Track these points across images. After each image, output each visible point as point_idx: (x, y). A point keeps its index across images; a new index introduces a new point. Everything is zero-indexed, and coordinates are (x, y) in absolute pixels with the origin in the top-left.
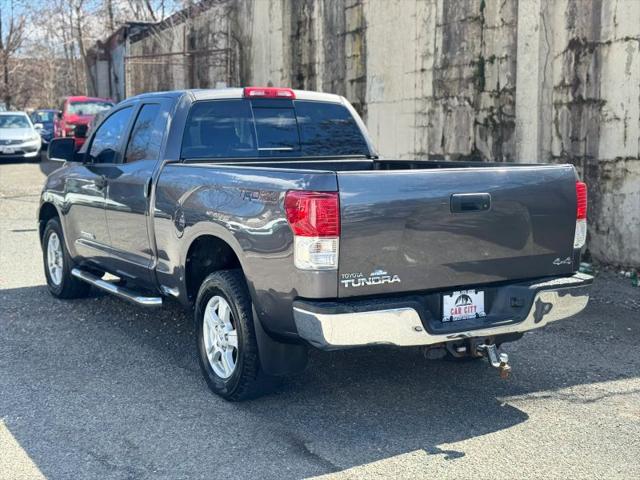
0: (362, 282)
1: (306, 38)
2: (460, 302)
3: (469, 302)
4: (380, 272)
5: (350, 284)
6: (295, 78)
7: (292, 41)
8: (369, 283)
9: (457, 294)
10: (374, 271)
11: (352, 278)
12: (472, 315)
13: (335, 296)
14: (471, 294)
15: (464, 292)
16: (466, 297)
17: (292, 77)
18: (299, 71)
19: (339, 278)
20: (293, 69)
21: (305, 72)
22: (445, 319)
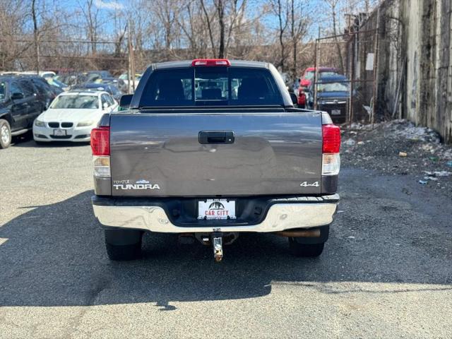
0: (129, 187)
1: (433, 16)
2: (214, 207)
3: (221, 207)
4: (144, 181)
5: (120, 187)
6: (425, 48)
7: (423, 20)
8: (135, 188)
9: (210, 202)
10: (139, 180)
11: (121, 184)
12: (224, 217)
13: (110, 194)
14: (224, 202)
15: (217, 200)
16: (219, 204)
17: (422, 47)
18: (429, 42)
19: (112, 183)
20: (423, 41)
21: (431, 43)
22: (199, 217)
